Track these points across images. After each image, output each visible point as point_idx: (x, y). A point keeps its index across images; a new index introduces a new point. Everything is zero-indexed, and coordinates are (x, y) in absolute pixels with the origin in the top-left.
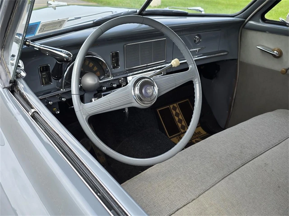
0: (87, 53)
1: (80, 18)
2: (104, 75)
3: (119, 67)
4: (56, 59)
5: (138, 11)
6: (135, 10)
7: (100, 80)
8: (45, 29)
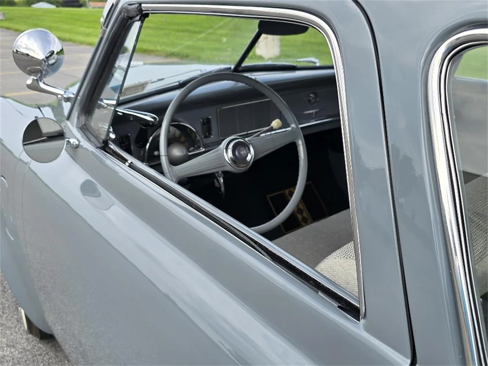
0: (173, 120)
1: (163, 79)
2: (194, 146)
3: (212, 136)
4: (140, 123)
5: (233, 67)
6: (229, 66)
7: (190, 152)
8: (127, 93)
